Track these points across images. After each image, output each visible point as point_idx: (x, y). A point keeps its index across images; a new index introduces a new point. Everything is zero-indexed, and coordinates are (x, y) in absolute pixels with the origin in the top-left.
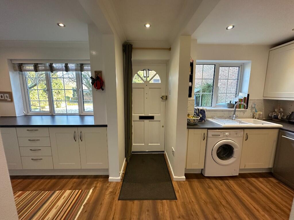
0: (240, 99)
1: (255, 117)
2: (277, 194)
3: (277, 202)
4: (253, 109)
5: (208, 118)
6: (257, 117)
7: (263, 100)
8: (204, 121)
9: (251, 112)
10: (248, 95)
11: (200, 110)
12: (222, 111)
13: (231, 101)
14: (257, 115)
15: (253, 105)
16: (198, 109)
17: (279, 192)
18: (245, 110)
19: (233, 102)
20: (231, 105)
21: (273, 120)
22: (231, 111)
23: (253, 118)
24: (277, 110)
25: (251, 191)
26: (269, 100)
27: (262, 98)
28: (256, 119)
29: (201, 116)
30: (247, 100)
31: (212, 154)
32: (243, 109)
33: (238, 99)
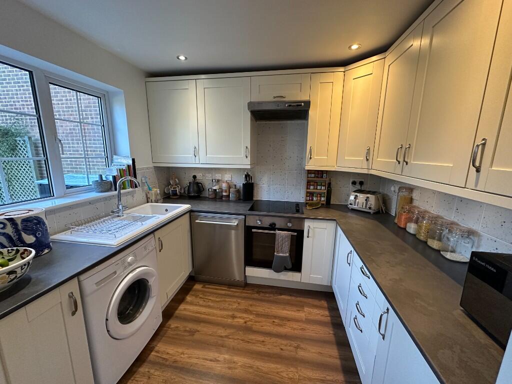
0: (120, 170)
1: (150, 200)
2: (212, 304)
3: (219, 319)
4: (145, 185)
5: (55, 234)
6: (153, 198)
7: (153, 168)
8: (46, 251)
9: (143, 192)
10: (133, 160)
11: (19, 222)
12: (90, 202)
13: (101, 176)
14: (152, 195)
15: (143, 179)
16: (11, 220)
17: (213, 301)
18: (133, 191)
19: (106, 177)
20: (104, 185)
21: (172, 198)
22: (110, 198)
23: (148, 202)
24: (173, 183)
25: (192, 332)
26: (160, 167)
27: (152, 165)
28: (152, 202)
29: (30, 239)
30: (132, 170)
31: (108, 331)
32: (131, 189)
33: (117, 169)
